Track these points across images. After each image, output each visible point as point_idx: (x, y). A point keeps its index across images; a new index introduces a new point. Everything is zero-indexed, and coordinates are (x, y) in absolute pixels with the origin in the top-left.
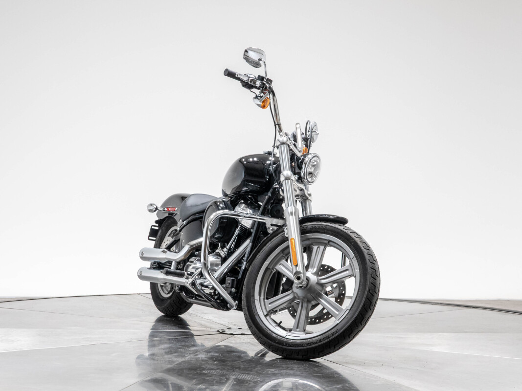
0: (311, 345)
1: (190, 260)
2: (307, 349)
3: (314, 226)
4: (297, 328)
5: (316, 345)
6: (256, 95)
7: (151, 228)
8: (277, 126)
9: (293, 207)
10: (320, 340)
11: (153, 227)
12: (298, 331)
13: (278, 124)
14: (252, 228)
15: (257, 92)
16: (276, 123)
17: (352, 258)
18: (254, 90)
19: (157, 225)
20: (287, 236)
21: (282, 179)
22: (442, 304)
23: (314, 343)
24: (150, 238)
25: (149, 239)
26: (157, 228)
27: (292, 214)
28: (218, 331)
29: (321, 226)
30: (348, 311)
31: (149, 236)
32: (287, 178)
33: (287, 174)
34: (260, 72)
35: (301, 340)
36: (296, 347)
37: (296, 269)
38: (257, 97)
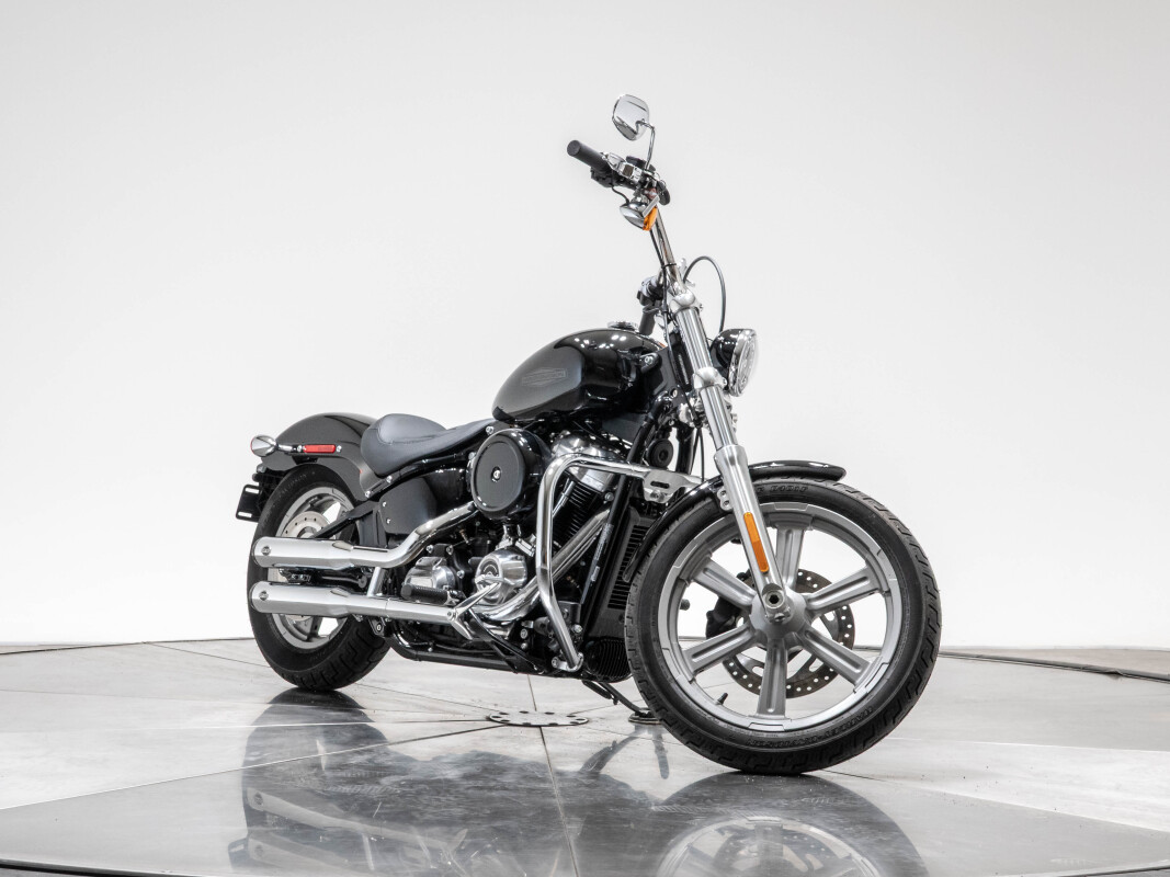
0: (813, 742)
1: (417, 563)
2: (806, 750)
3: (779, 485)
4: (769, 706)
5: (825, 742)
6: (627, 200)
7: (244, 492)
8: (667, 268)
9: (733, 446)
10: (834, 731)
11: (248, 490)
12: (771, 714)
13: (669, 265)
14: (606, 492)
15: (630, 193)
16: (666, 263)
17: (875, 555)
18: (621, 188)
19: (257, 484)
20: (727, 508)
21: (697, 384)
22: (979, 657)
23: (820, 738)
24: (241, 514)
25: (238, 517)
26: (256, 492)
27: (732, 461)
28: (489, 719)
29: (795, 485)
30: (885, 667)
31: (239, 510)
32: (708, 384)
33: (706, 374)
34: (638, 149)
35: (786, 731)
36: (778, 747)
37: (765, 581)
38: (627, 203)
